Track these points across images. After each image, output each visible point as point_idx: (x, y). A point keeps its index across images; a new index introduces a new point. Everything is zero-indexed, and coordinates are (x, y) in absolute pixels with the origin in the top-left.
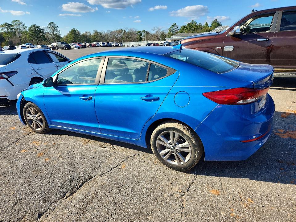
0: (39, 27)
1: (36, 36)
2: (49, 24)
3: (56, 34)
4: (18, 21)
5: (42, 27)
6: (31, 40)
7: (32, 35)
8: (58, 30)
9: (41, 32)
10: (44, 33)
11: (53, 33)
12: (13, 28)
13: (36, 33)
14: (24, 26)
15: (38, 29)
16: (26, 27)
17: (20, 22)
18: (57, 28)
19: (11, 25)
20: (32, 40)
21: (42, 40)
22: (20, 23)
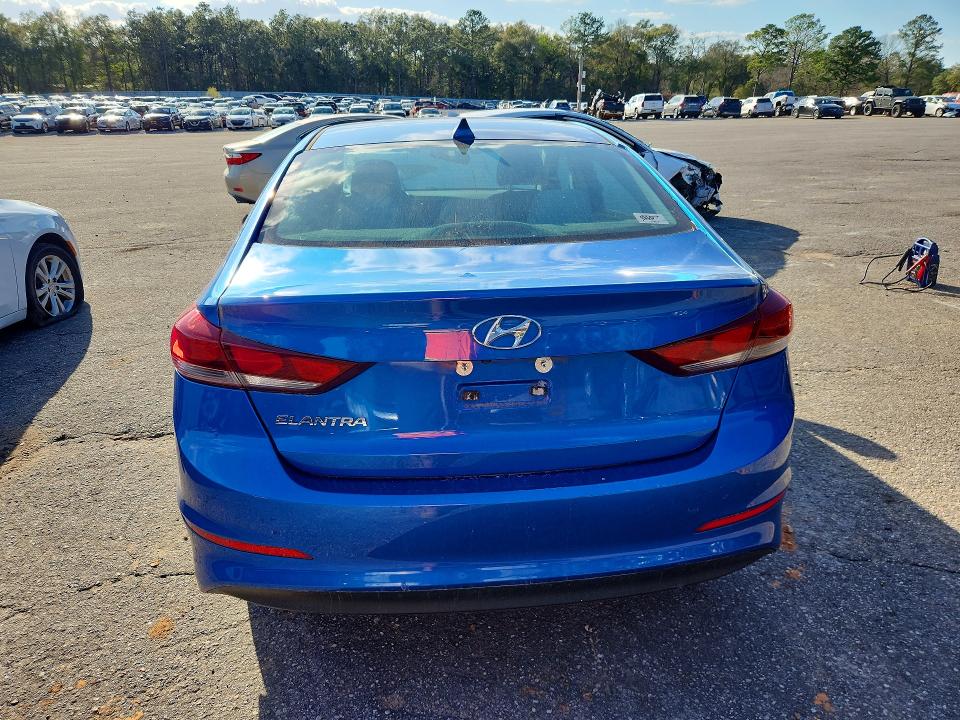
0: (867, 35)
1: (847, 66)
2: (910, 23)
3: (921, 59)
4: (810, 16)
5: (876, 35)
6: (825, 79)
7: (836, 63)
8: (935, 44)
9: (868, 53)
10: (876, 56)
11: (913, 55)
12: (785, 39)
13: (849, 54)
14: (820, 32)
15: (864, 41)
16: (826, 37)
17: (814, 20)
18: (937, 36)
19: (781, 32)
20: (828, 80)
21: (861, 80)
22: (812, 24)
